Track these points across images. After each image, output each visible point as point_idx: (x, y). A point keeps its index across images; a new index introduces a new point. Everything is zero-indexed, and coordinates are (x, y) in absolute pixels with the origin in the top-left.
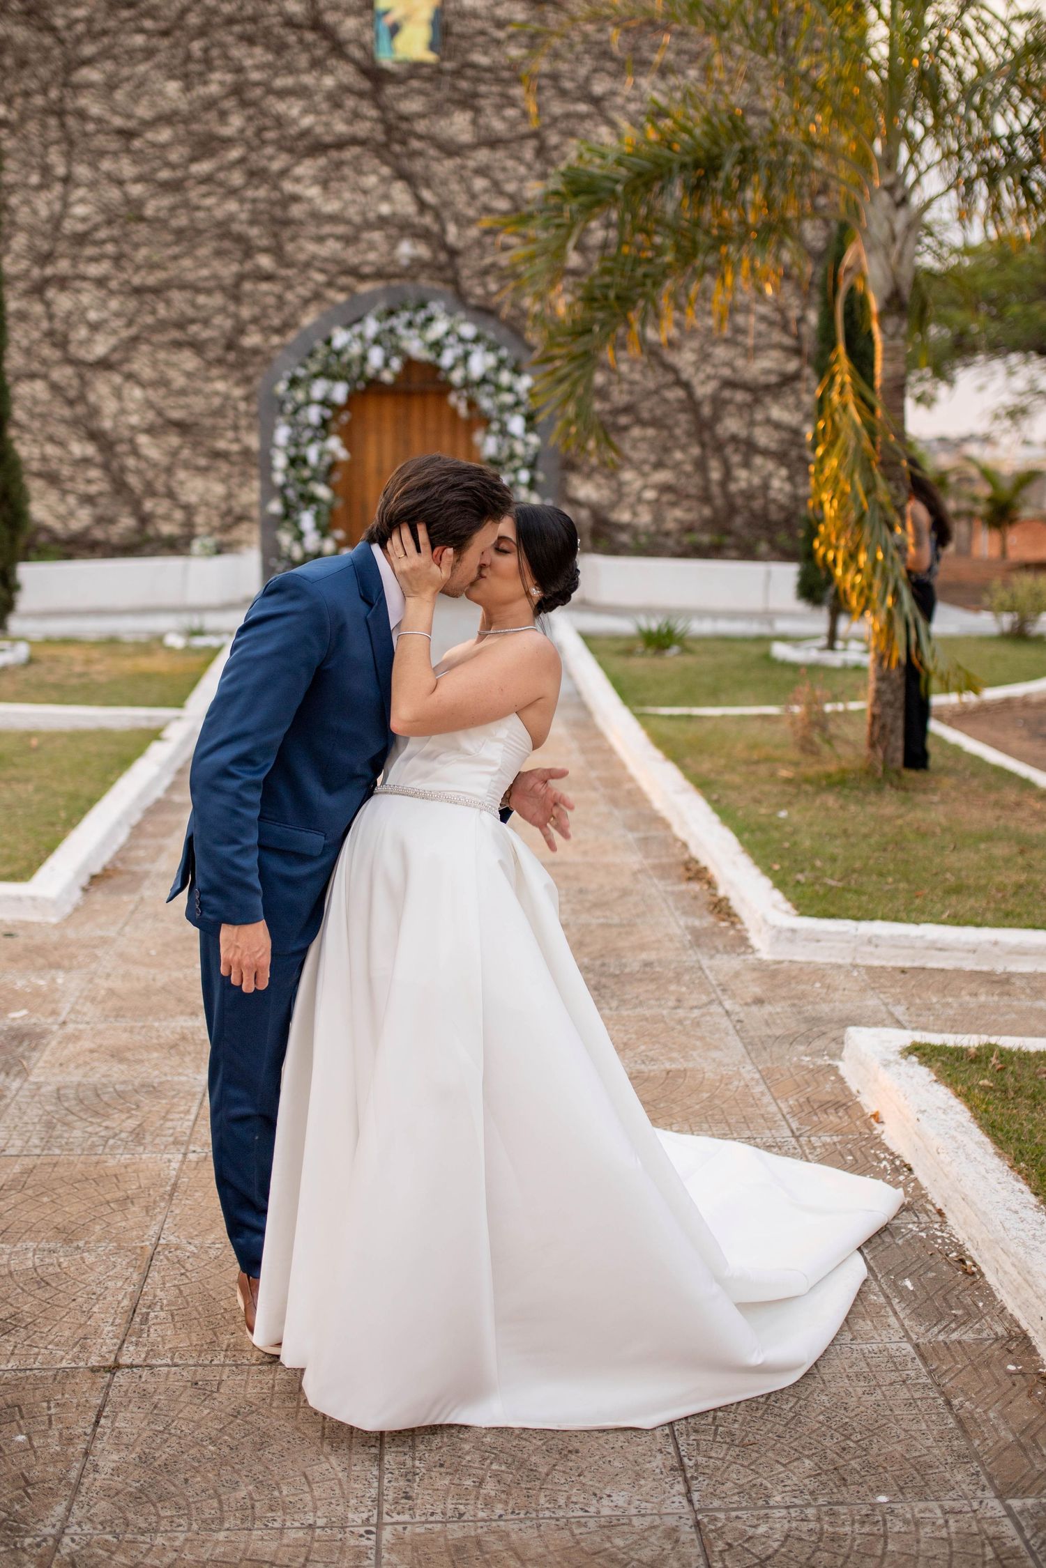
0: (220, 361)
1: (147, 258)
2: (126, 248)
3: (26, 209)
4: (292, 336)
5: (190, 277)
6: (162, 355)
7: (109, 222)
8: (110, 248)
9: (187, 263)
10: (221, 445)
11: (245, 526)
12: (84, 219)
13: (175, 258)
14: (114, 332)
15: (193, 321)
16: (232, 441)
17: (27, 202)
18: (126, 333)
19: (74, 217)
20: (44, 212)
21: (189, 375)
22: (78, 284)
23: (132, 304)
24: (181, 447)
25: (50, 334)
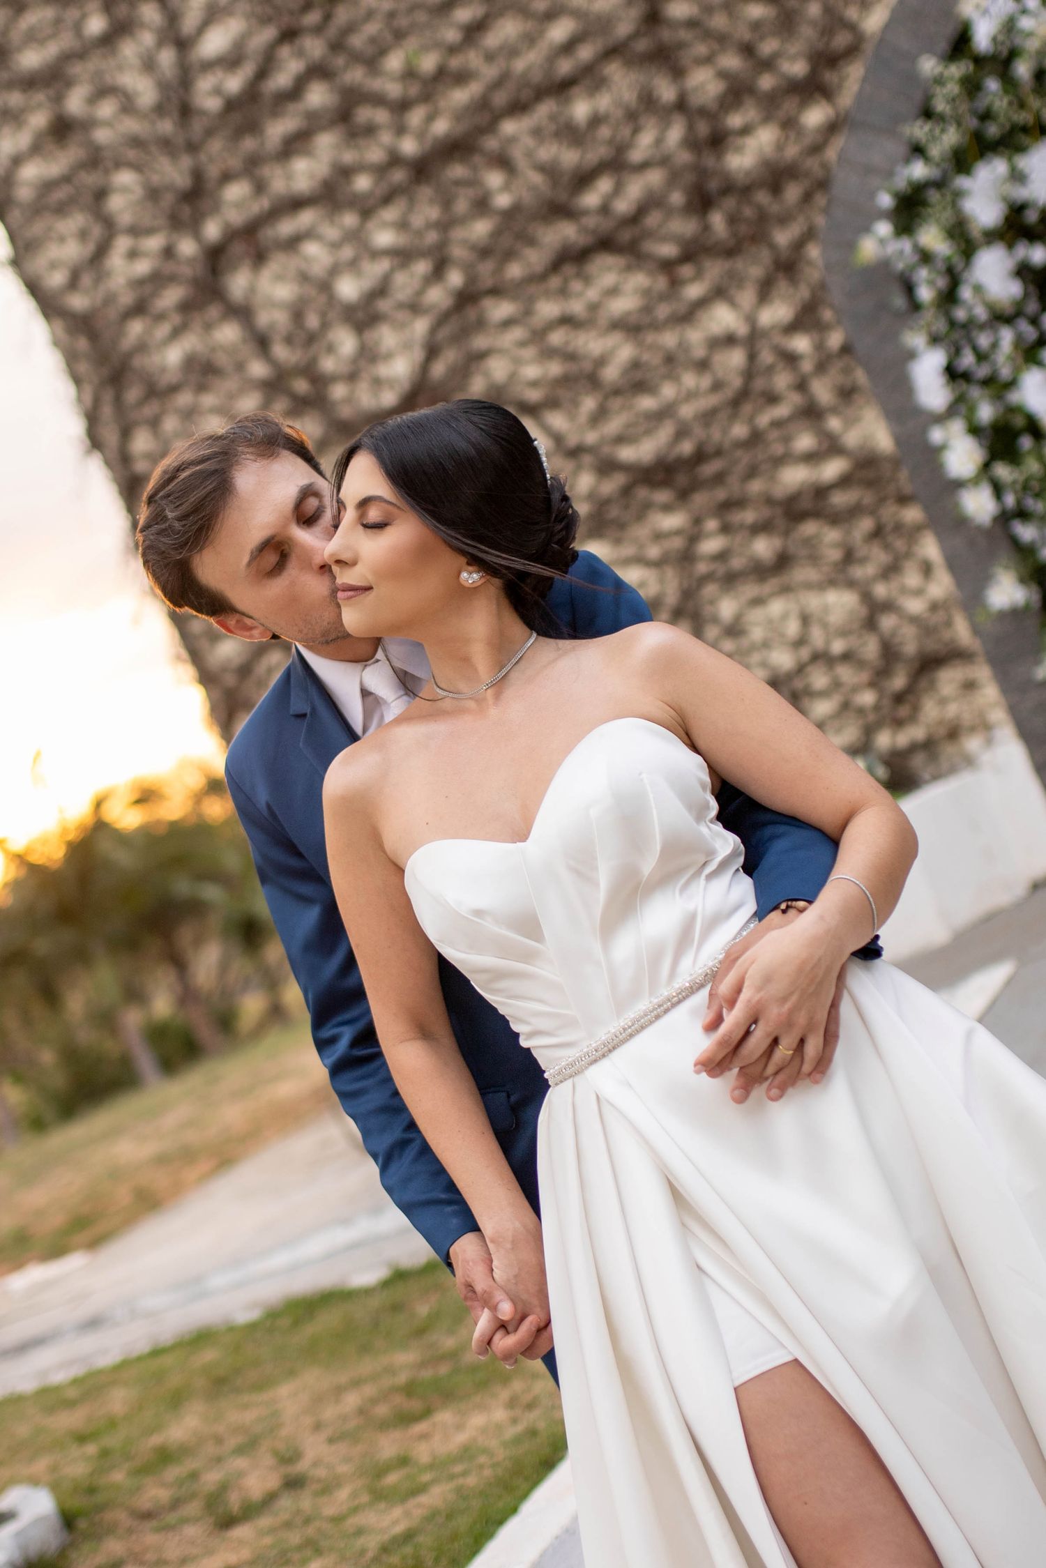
0: (693, 252)
1: (410, 74)
2: (355, 75)
3: (106, 109)
4: (853, 76)
5: (528, 62)
6: (548, 309)
7: (289, 35)
8: (318, 96)
9: (507, 29)
10: (794, 477)
11: (948, 679)
12: (231, 61)
13: (474, 31)
14: (414, 307)
15: (584, 179)
16: (812, 458)
17: (103, 91)
18: (437, 296)
19: (208, 66)
20: (145, 90)
21: (630, 327)
22: (286, 227)
23: (427, 212)
24: (694, 536)
25: (274, 386)
